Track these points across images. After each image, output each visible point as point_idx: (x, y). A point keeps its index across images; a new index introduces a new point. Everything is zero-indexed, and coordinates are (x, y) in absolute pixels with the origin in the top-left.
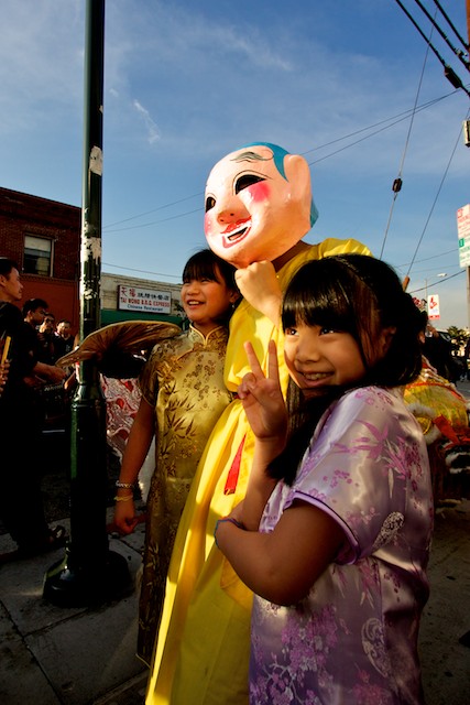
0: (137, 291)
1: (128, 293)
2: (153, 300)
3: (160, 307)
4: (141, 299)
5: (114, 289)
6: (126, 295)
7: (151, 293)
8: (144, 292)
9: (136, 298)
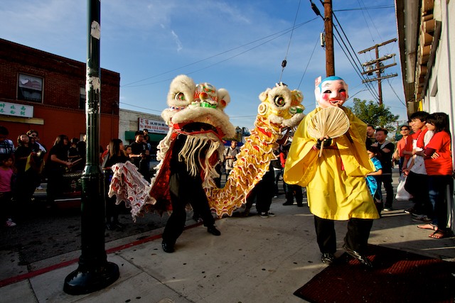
0: (150, 121)
1: (144, 122)
2: (159, 126)
3: (163, 130)
4: (152, 126)
5: (136, 119)
6: (143, 124)
7: (158, 122)
8: (154, 122)
9: (149, 125)
